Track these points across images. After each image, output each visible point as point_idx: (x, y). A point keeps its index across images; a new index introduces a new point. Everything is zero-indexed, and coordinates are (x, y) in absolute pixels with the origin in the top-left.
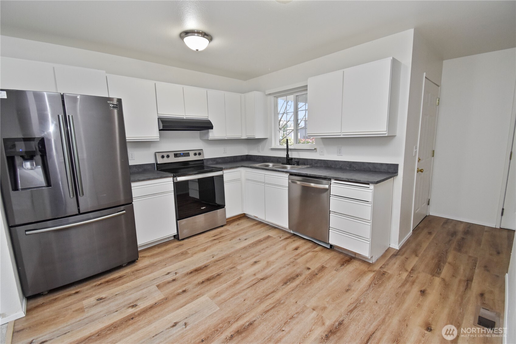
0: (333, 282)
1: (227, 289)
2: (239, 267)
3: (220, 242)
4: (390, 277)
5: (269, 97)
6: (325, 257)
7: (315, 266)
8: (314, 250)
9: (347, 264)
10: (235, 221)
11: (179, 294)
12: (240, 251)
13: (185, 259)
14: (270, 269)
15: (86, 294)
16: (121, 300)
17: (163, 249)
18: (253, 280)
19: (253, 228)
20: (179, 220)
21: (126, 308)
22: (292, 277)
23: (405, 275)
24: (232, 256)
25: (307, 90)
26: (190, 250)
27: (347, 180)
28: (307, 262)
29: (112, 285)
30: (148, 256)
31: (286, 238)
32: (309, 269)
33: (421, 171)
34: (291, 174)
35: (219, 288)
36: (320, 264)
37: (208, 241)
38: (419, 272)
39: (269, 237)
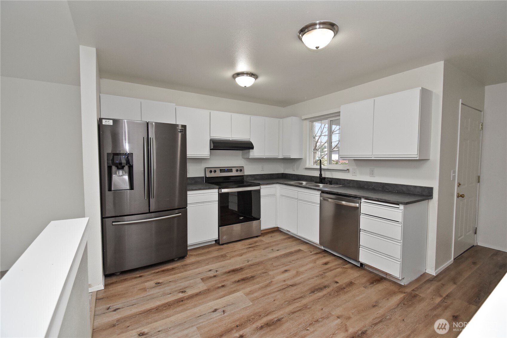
0: (361, 297)
1: (260, 289)
2: (271, 273)
3: (254, 250)
4: (422, 300)
5: (305, 122)
6: (354, 274)
7: (343, 281)
8: (344, 267)
9: (377, 283)
10: (268, 233)
11: (219, 288)
12: (272, 259)
13: (224, 261)
14: (299, 278)
15: (147, 278)
16: (173, 286)
17: (206, 250)
18: (283, 285)
19: (284, 241)
20: (220, 226)
21: (177, 293)
22: (319, 287)
23: (438, 300)
24: (264, 263)
25: (340, 115)
26: (229, 254)
27: (377, 200)
28: (336, 276)
29: (167, 274)
30: (194, 255)
31: (316, 253)
32: (337, 282)
33: (462, 196)
34: (323, 192)
35: (253, 288)
36: (349, 280)
37: (244, 248)
38: (455, 299)
39: (299, 251)
